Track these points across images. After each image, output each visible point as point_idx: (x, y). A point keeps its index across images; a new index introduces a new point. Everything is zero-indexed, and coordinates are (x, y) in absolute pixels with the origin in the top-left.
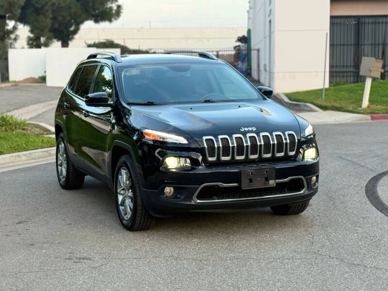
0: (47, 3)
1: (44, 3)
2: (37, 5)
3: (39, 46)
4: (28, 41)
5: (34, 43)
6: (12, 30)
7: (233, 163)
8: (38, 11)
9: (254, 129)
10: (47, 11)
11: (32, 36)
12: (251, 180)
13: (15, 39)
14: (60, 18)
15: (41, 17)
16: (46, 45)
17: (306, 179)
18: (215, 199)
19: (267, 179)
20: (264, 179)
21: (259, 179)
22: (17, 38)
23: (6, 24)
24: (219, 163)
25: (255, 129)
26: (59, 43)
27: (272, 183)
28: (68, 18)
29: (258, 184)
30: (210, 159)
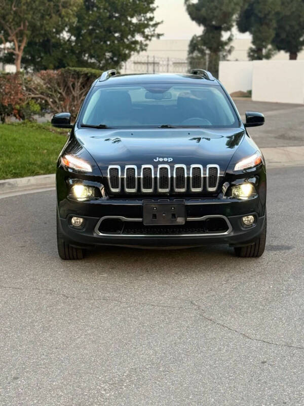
0: (269, 12)
1: (266, 12)
2: (259, 15)
3: (260, 58)
4: (249, 53)
5: (256, 54)
6: (227, 41)
7: (139, 195)
8: (262, 21)
9: (170, 160)
10: (271, 20)
11: (254, 47)
12: (155, 216)
13: (230, 51)
14: (288, 28)
15: (265, 27)
16: (268, 57)
17: (228, 218)
18: (120, 234)
19: (174, 216)
20: (171, 216)
21: (164, 215)
22: (232, 49)
23: (220, 35)
24: (123, 195)
25: (172, 160)
26: (287, 55)
27: (180, 220)
28: (297, 28)
29: (163, 221)
30: (114, 190)
